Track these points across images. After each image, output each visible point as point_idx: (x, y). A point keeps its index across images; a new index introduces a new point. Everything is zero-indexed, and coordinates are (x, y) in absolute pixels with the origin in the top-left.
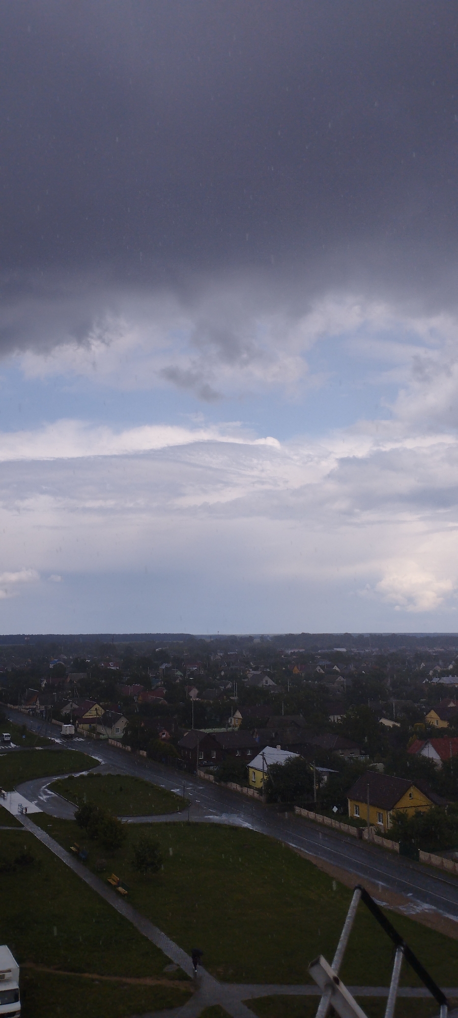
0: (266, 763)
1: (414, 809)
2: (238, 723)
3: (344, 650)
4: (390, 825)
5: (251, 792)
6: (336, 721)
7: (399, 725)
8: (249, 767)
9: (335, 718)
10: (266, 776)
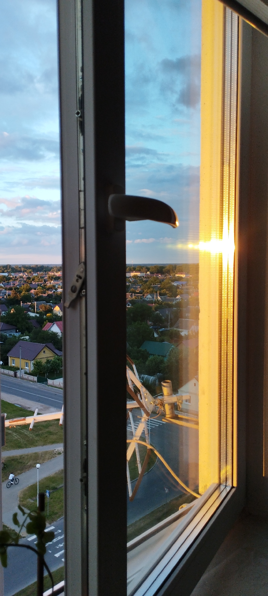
1: (46, 359)
3: (6, 274)
4: (32, 368)
7: (38, 315)
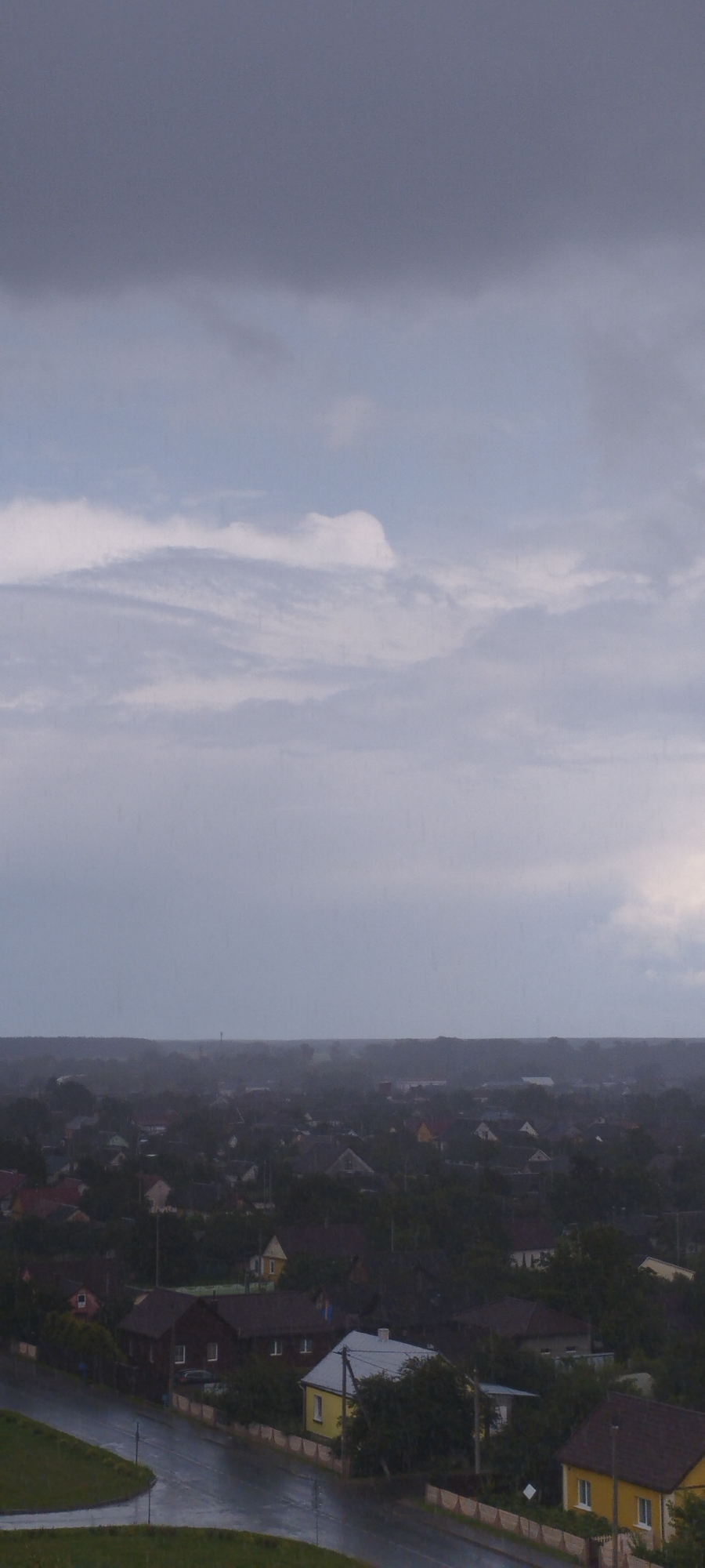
0: (352, 1375)
2: (277, 1271)
3: (547, 1082)
4: (670, 1531)
5: (310, 1448)
6: (528, 1265)
7: (690, 1276)
8: (306, 1385)
9: (526, 1259)
10: (352, 1410)
